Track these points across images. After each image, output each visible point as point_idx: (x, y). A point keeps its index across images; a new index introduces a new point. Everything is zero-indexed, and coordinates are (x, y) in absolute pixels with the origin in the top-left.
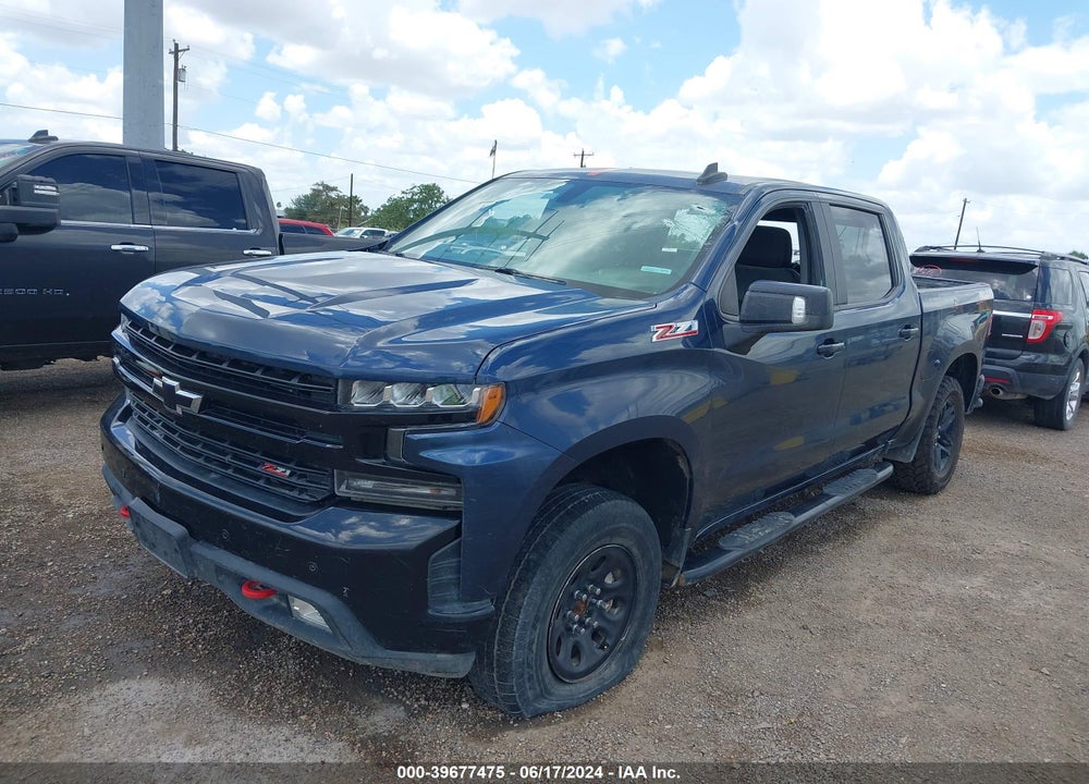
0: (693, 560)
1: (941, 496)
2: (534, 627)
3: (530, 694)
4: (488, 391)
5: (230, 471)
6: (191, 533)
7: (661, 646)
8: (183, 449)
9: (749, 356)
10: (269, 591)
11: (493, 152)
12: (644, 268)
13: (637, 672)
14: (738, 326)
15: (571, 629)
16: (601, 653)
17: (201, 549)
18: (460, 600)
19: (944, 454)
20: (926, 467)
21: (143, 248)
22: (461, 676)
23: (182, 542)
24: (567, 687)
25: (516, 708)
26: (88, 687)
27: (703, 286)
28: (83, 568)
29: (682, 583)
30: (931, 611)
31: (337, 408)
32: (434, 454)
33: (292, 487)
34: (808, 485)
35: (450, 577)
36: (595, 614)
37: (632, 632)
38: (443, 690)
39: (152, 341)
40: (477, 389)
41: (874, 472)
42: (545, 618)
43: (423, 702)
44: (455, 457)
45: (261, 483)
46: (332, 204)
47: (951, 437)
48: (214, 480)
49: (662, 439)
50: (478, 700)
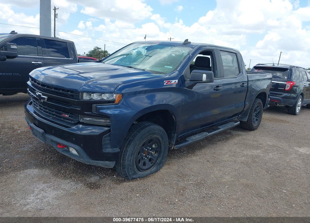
0: (177, 143)
1: (255, 131)
2: (131, 156)
3: (131, 173)
4: (118, 95)
5: (55, 116)
6: (45, 132)
7: (169, 164)
8: (44, 111)
9: (193, 90)
10: (65, 146)
11: (145, 38)
12: (165, 67)
13: (161, 170)
14: (189, 82)
15: (143, 158)
16: (151, 165)
17: (48, 136)
18: (110, 148)
19: (257, 120)
20: (251, 123)
21: (40, 63)
22: (112, 167)
23: (43, 134)
24: (142, 173)
25: (127, 177)
26: (20, 170)
27: (180, 71)
28: (21, 144)
29: (175, 148)
30: (244, 158)
31: (79, 99)
32: (104, 111)
33: (69, 120)
34: (214, 126)
35: (108, 142)
36: (150, 155)
37: (160, 160)
38: (110, 173)
39: (36, 84)
40: (115, 95)
41: (234, 123)
42: (134, 154)
43: (104, 175)
44: (109, 112)
45: (62, 119)
46: (99, 53)
47: (259, 115)
48: (51, 119)
49: (168, 110)
50: (118, 175)
